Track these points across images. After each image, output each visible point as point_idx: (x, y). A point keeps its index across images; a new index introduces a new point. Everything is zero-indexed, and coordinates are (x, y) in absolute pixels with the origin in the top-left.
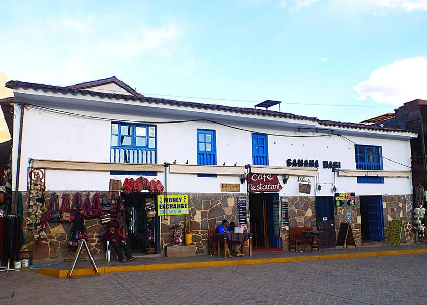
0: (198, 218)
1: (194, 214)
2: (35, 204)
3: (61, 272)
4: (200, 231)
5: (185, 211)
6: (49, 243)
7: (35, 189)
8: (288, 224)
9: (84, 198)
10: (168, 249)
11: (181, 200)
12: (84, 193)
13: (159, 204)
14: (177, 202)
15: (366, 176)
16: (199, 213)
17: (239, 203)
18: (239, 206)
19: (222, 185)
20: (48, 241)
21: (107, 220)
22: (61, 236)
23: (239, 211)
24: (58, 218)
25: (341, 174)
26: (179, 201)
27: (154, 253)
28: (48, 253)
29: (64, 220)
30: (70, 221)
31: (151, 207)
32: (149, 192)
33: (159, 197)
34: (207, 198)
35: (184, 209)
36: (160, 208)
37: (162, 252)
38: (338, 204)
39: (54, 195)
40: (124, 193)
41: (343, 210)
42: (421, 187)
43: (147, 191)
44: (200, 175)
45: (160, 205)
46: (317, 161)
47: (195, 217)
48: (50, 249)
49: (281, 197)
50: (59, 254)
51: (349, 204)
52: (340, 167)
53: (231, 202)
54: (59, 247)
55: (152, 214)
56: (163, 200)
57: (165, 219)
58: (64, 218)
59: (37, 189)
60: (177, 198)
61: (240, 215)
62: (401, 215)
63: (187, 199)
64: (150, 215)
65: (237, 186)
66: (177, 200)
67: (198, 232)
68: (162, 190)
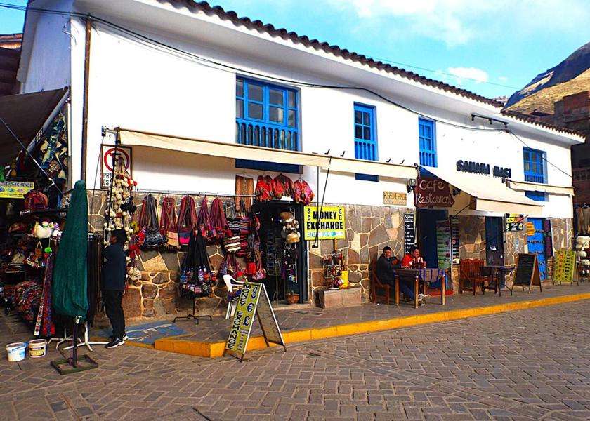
0: (356, 245)
1: (352, 239)
2: (120, 215)
3: (213, 346)
4: (359, 265)
5: (340, 234)
6: (140, 288)
7: (119, 185)
8: (458, 255)
9: (198, 206)
10: (326, 295)
11: (335, 215)
12: (196, 198)
13: (306, 221)
14: (331, 218)
15: (536, 191)
16: (357, 236)
17: (406, 223)
18: (406, 228)
19: (385, 194)
20: (139, 285)
21: (236, 246)
22: (161, 276)
23: (406, 235)
24: (160, 242)
25: (512, 185)
26: (333, 216)
27: (299, 302)
28: (140, 307)
29: (170, 246)
30: (179, 247)
31: (294, 226)
32: (292, 200)
33: (306, 208)
34: (368, 214)
35: (339, 230)
36: (308, 229)
37: (311, 301)
38: (508, 227)
39: (149, 199)
40: (259, 200)
41: (511, 236)
42: (586, 208)
43: (289, 199)
44: (359, 177)
45: (308, 223)
46: (488, 165)
47: (353, 242)
48: (142, 300)
49: (451, 216)
50: (158, 308)
51: (517, 227)
52: (510, 177)
53: (396, 221)
54: (158, 295)
55: (296, 238)
56: (312, 215)
57: (314, 246)
58: (171, 242)
59: (123, 187)
60: (331, 213)
61: (407, 242)
62: (563, 246)
63: (343, 214)
64: (293, 239)
65: (403, 196)
66: (331, 215)
67: (356, 267)
68: (312, 199)
